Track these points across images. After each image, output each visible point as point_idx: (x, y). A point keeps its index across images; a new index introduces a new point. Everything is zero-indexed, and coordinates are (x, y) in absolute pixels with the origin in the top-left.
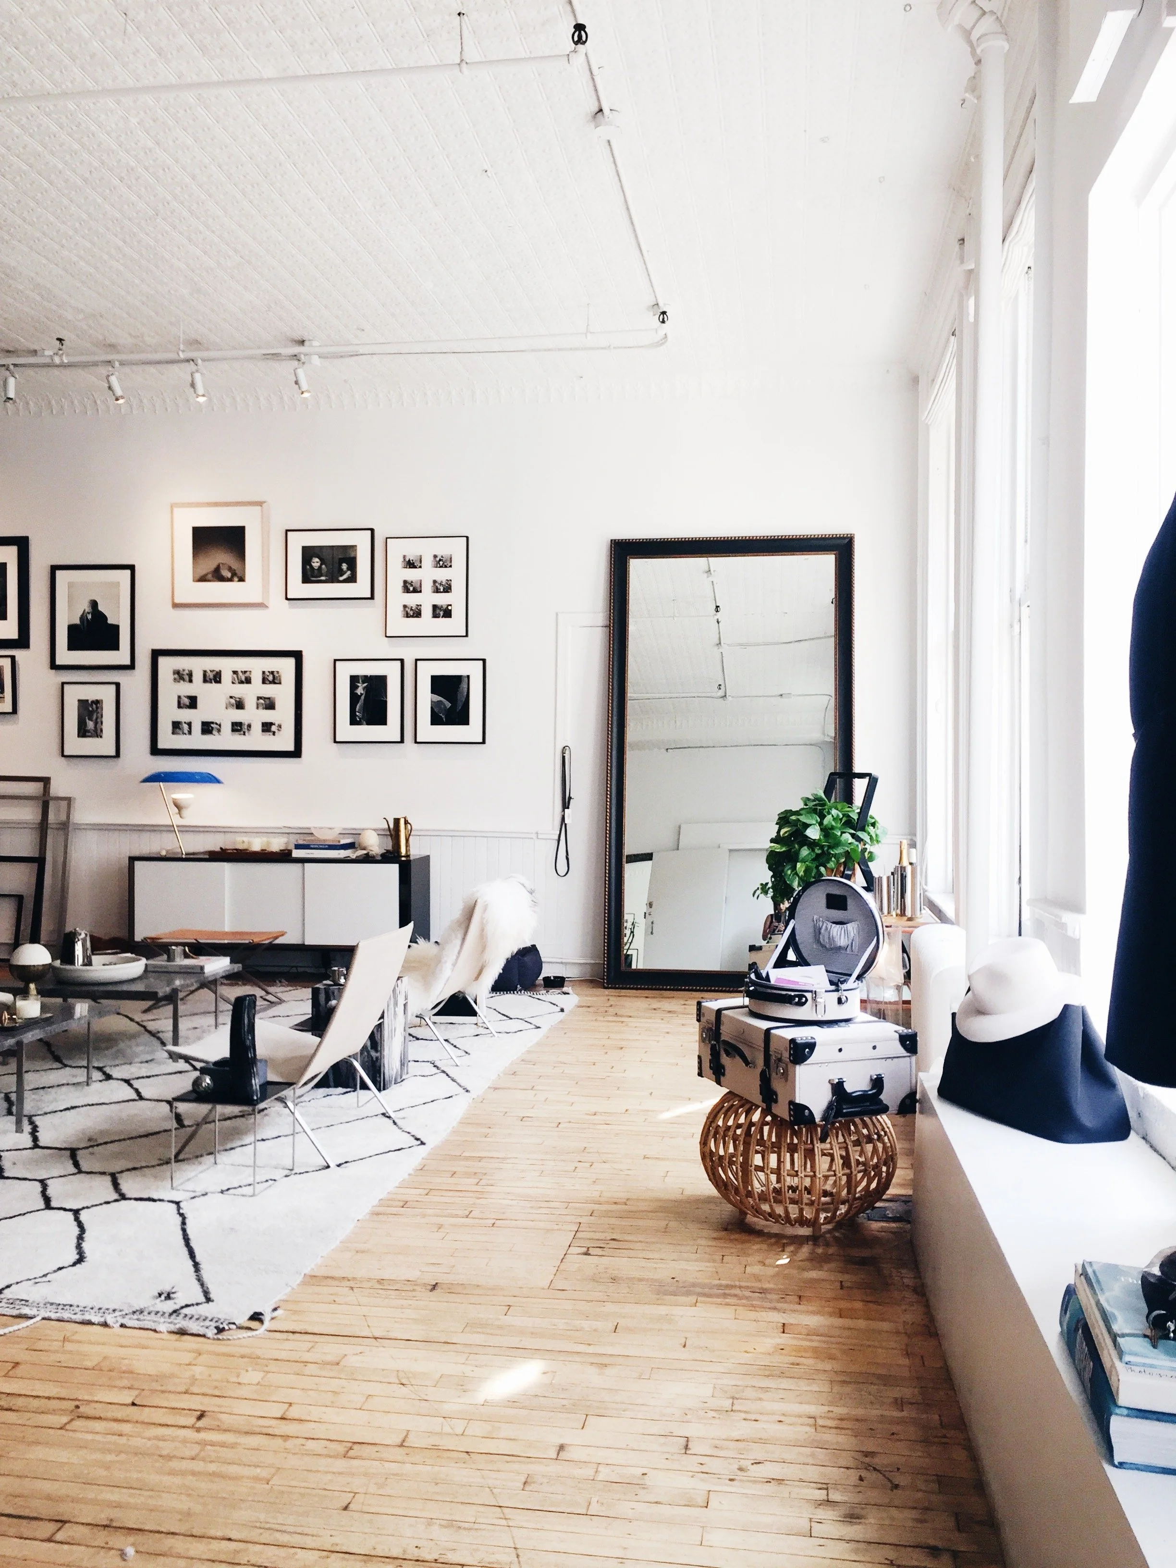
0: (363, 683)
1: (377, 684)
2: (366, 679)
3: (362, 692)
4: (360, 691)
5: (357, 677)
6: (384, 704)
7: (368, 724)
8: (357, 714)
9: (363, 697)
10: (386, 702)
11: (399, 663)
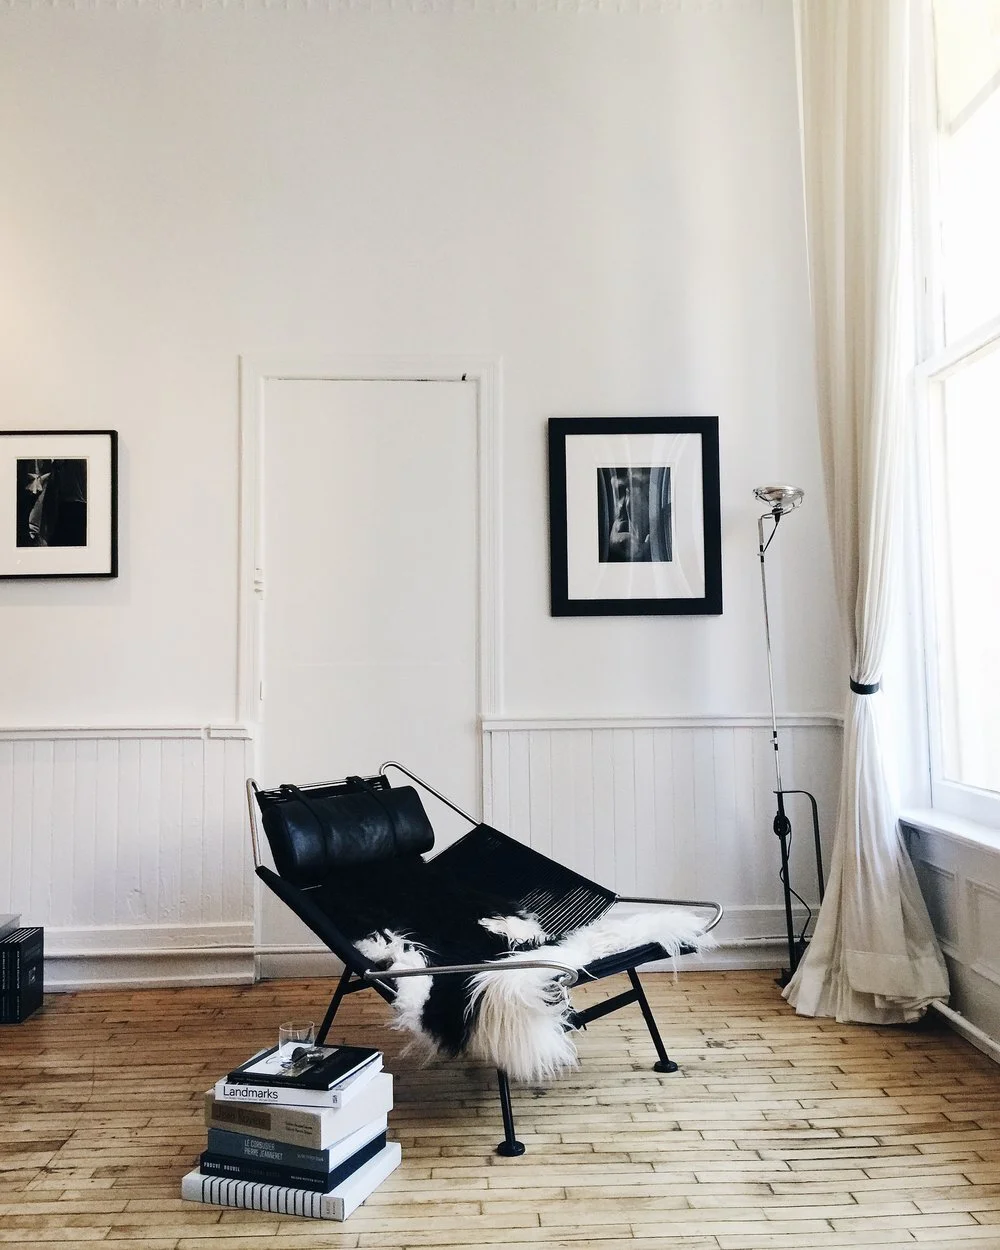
0: (42, 472)
1: (68, 477)
2: (47, 465)
3: (40, 489)
4: (36, 486)
5: (31, 462)
6: (82, 509)
7: (51, 544)
8: (31, 526)
9: (41, 497)
10: (84, 506)
11: (107, 439)
